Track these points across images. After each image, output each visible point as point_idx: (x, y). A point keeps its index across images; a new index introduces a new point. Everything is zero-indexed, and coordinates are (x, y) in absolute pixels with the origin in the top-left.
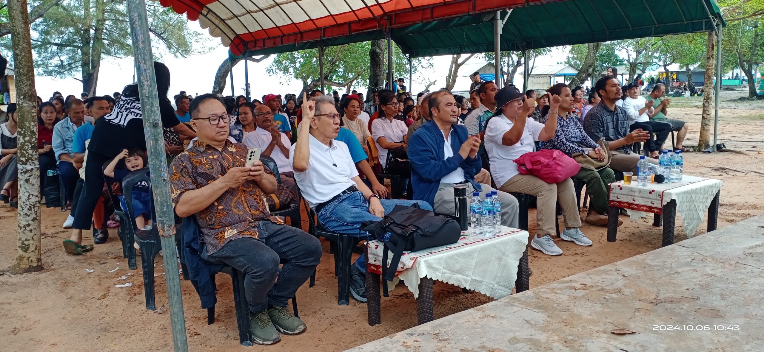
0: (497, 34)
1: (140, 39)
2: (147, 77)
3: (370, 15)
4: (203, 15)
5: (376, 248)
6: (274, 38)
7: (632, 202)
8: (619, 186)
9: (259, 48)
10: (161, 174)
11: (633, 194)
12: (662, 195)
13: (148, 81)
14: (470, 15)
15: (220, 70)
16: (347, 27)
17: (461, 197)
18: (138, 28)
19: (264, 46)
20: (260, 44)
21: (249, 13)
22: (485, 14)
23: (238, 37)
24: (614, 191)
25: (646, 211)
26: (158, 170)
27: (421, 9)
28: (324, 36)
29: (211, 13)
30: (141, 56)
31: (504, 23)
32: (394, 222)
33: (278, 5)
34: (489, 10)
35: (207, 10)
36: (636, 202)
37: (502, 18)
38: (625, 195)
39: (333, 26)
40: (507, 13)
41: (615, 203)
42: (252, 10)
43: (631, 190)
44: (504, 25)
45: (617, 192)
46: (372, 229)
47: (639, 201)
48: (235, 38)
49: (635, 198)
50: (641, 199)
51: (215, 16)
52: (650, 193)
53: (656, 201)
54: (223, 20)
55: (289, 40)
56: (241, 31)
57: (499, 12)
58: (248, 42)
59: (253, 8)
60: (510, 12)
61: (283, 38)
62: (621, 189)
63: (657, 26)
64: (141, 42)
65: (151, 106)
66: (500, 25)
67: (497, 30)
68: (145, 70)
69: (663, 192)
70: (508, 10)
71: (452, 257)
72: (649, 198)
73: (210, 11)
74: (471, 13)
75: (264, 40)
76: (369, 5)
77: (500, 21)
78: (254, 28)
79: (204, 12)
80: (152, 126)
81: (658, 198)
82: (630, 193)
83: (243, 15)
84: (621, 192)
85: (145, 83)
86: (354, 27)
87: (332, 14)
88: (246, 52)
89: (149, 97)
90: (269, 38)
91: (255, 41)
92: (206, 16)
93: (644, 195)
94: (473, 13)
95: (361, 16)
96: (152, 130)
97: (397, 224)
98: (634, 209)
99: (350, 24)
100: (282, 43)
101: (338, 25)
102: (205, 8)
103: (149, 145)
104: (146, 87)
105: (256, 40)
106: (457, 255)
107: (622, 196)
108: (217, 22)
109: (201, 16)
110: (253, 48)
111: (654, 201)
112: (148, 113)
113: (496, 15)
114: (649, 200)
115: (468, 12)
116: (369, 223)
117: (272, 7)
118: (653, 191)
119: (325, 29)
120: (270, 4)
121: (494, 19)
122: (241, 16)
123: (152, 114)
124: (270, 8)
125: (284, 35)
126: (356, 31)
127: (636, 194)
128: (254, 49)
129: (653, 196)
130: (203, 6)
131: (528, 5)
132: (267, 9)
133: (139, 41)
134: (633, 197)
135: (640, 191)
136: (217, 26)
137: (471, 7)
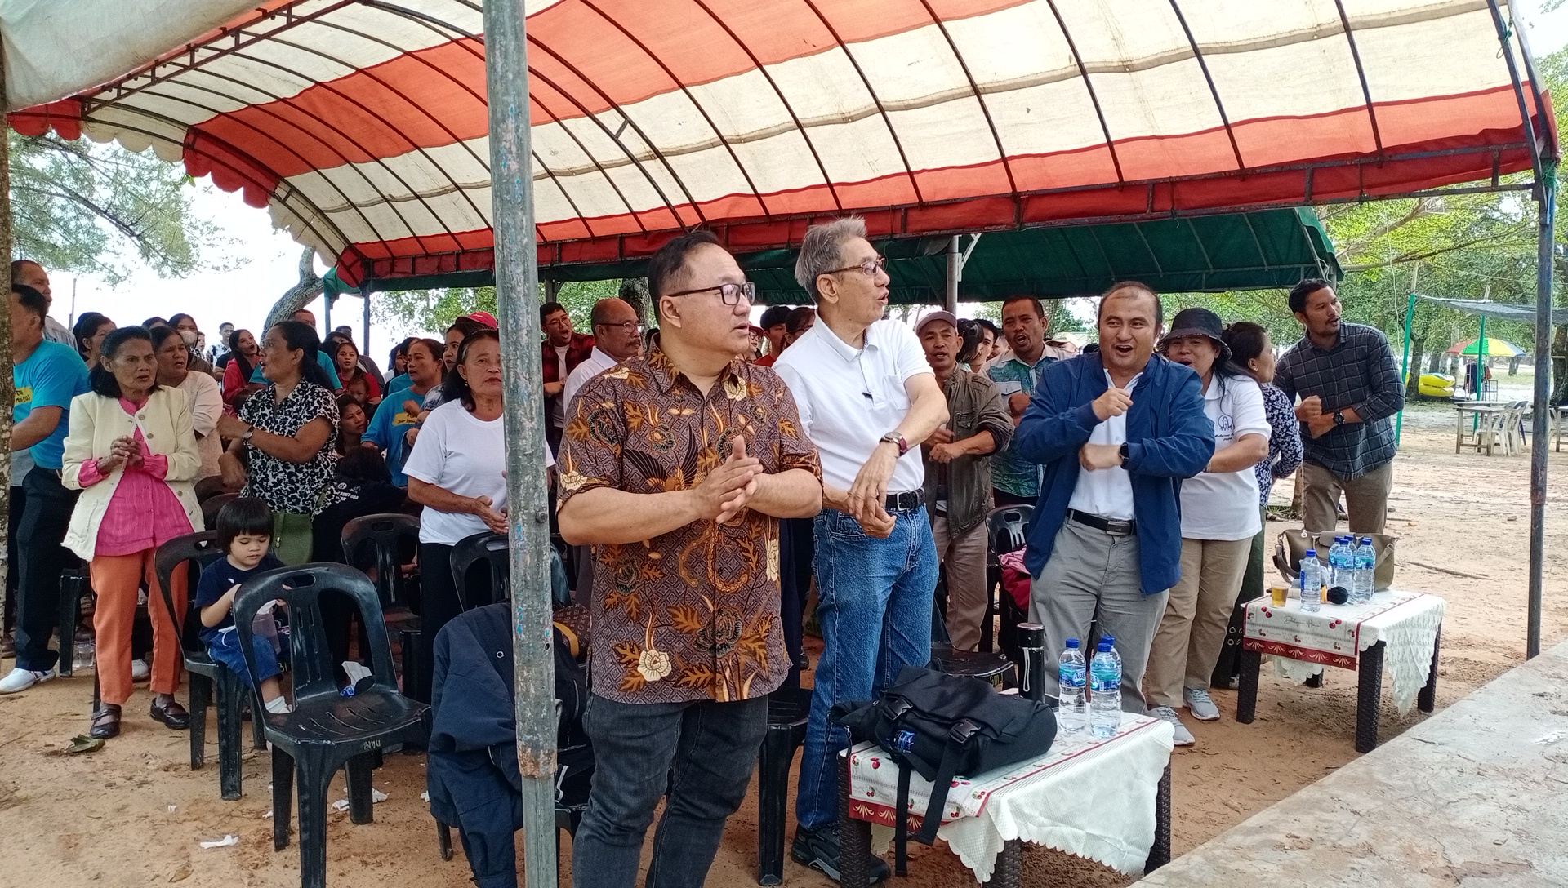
0: (952, 281)
2: (531, 410)
3: (675, 225)
4: (279, 199)
5: (877, 766)
7: (1293, 643)
8: (1264, 610)
9: (401, 276)
10: (542, 632)
11: (1294, 626)
12: (1356, 632)
13: (532, 419)
14: (895, 240)
16: (614, 246)
18: (523, 300)
19: (413, 272)
20: (404, 267)
21: (387, 201)
22: (927, 239)
23: (351, 248)
25: (1323, 662)
26: (538, 623)
27: (786, 220)
28: (561, 261)
29: (294, 194)
31: (965, 260)
32: (915, 708)
33: (459, 188)
34: (938, 232)
35: (288, 189)
36: (1303, 644)
37: (962, 250)
38: (1278, 628)
39: (583, 241)
40: (973, 240)
41: (1256, 645)
42: (396, 195)
43: (1291, 618)
44: (966, 265)
45: (1259, 622)
46: (859, 720)
47: (1307, 642)
48: (345, 250)
49: (1300, 636)
50: (1311, 636)
51: (305, 203)
52: (1332, 626)
53: (1344, 644)
54: (321, 212)
55: (476, 262)
56: (359, 235)
57: (957, 238)
58: (374, 261)
59: (400, 191)
60: (976, 237)
61: (461, 256)
62: (1269, 615)
63: (1212, 271)
64: (525, 332)
65: (534, 477)
66: (959, 262)
67: (952, 272)
68: (529, 395)
69: (1359, 625)
70: (973, 235)
71: (1052, 789)
72: (1330, 637)
73: (293, 190)
74: (898, 236)
75: (414, 259)
76: (673, 203)
77: (958, 256)
78: (393, 232)
79: (281, 192)
80: (533, 521)
81: (1349, 636)
82: (1288, 626)
83: (373, 204)
84: (1268, 621)
85: (527, 424)
86: (631, 245)
87: (584, 216)
88: (367, 282)
89: (531, 455)
90: (427, 255)
92: (283, 202)
93: (1319, 630)
94: (903, 235)
95: (650, 224)
96: (533, 531)
97: (922, 712)
98: (1299, 658)
99: (622, 238)
100: (457, 270)
101: (595, 240)
102: (282, 184)
103: (521, 565)
104: (527, 434)
105: (394, 258)
106: (1063, 783)
107: (1270, 630)
108: (307, 214)
109: (272, 200)
110: (386, 274)
111: (1340, 644)
112: (527, 492)
113: (950, 244)
114: (1328, 641)
115: (892, 234)
116: (850, 707)
117: (445, 192)
118: (1338, 622)
119: (563, 245)
120: (442, 185)
121: (948, 251)
122: (367, 206)
123: (536, 495)
124: (439, 194)
125: (464, 252)
126: (637, 253)
127: (1303, 627)
128: (388, 276)
129: (1337, 632)
130: (277, 178)
131: (1021, 228)
134: (1294, 634)
135: (1311, 622)
136: (308, 224)
137: (898, 224)
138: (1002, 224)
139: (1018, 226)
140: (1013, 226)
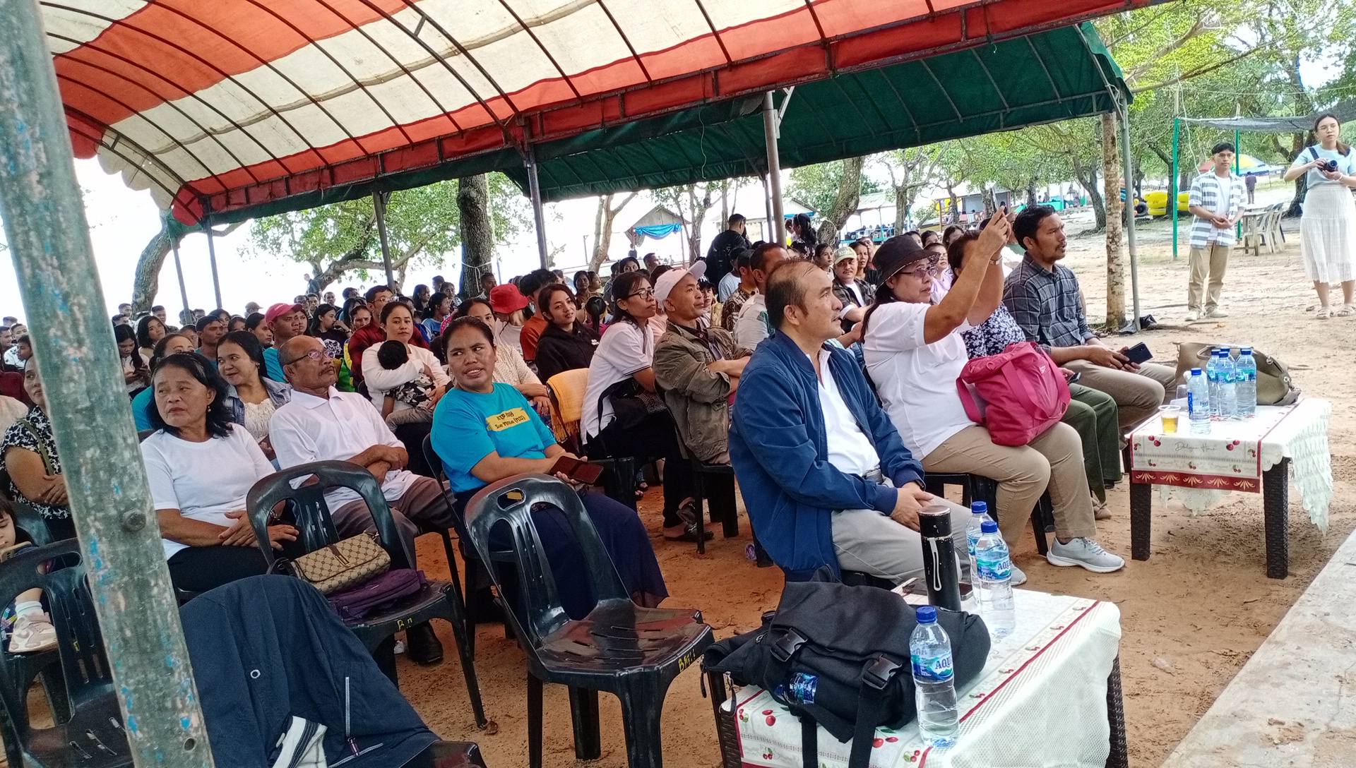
0: (770, 138)
1: (32, 163)
2: (75, 325)
3: (489, 120)
4: (107, 146)
5: (772, 721)
6: (270, 182)
7: (1187, 470)
8: (1152, 438)
9: (237, 207)
10: (174, 722)
11: (1187, 453)
12: (1257, 451)
13: (80, 343)
14: (709, 104)
15: (143, 258)
16: (434, 149)
17: (942, 538)
18: (19, 115)
19: (248, 201)
20: (239, 198)
21: (210, 134)
22: (741, 99)
23: (186, 186)
24: (1140, 450)
25: (1223, 487)
26: (162, 709)
27: (597, 100)
28: (384, 171)
29: (122, 140)
30: (40, 235)
31: (782, 116)
32: (810, 641)
33: (275, 112)
34: (750, 91)
35: (115, 136)
36: (1199, 471)
37: (778, 106)
38: (1169, 456)
39: (403, 148)
40: (786, 95)
41: (1146, 477)
42: (217, 127)
43: (1183, 444)
44: (783, 121)
45: (1147, 452)
47: (1203, 468)
48: (180, 189)
49: (1195, 462)
50: (1207, 462)
51: (134, 148)
52: (1229, 447)
53: (1244, 465)
54: (150, 155)
55: (305, 186)
56: (192, 174)
57: (770, 94)
58: (210, 196)
59: (219, 123)
60: (789, 92)
61: (291, 182)
62: (1158, 444)
63: (1008, 110)
64: (34, 177)
65: (104, 450)
66: (775, 119)
67: (769, 130)
68: (66, 297)
69: (1259, 444)
70: (785, 89)
72: (1228, 460)
73: (120, 136)
74: (711, 100)
75: (247, 190)
76: (484, 97)
77: (774, 112)
78: (223, 166)
79: (108, 139)
80: (116, 530)
81: (1249, 456)
82: (1181, 452)
83: (197, 140)
84: (1157, 450)
85: (71, 352)
86: (449, 147)
87: (399, 123)
88: (207, 218)
89: (91, 409)
90: (258, 184)
91: (227, 193)
92: (112, 149)
93: (1216, 454)
94: (716, 99)
95: (466, 122)
96: (121, 548)
97: (821, 647)
98: (1195, 486)
99: (440, 141)
100: (289, 194)
101: (413, 146)
102: (108, 132)
103: (111, 612)
104: (74, 370)
105: (227, 191)
107: (1161, 459)
108: (137, 158)
109: (100, 149)
110: (223, 207)
111: (1240, 466)
112: (95, 478)
113: (765, 101)
114: (1227, 464)
115: (705, 99)
117: (262, 118)
118: (1235, 443)
119: (384, 156)
120: (258, 111)
121: (763, 108)
122: (192, 142)
123: (114, 482)
124: (258, 120)
125: (292, 175)
126: (455, 154)
127: (1197, 453)
128: (225, 210)
129: (1236, 453)
130: (102, 127)
131: (835, 74)
132: (250, 123)
133: (27, 172)
134: (1188, 461)
135: (1205, 446)
136: (139, 168)
137: (709, 87)
138: (814, 73)
139: (831, 73)
140: (826, 73)
